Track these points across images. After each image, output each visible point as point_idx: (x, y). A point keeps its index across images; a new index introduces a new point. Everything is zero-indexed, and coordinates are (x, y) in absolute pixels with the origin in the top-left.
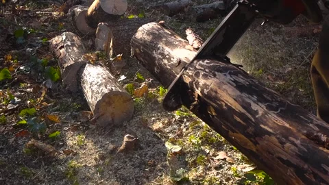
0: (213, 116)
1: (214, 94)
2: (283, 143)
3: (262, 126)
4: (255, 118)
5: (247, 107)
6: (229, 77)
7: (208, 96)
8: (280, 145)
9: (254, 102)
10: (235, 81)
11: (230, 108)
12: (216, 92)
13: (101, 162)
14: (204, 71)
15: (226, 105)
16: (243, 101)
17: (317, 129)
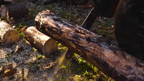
0: (47, 31)
1: (46, 23)
2: (68, 34)
3: (62, 30)
4: (60, 28)
5: (57, 25)
6: (51, 17)
7: (45, 24)
8: (67, 35)
9: (59, 23)
10: (53, 18)
11: (52, 27)
12: (47, 22)
13: (8, 56)
14: (43, 16)
15: (51, 26)
16: (56, 24)
17: (78, 29)
